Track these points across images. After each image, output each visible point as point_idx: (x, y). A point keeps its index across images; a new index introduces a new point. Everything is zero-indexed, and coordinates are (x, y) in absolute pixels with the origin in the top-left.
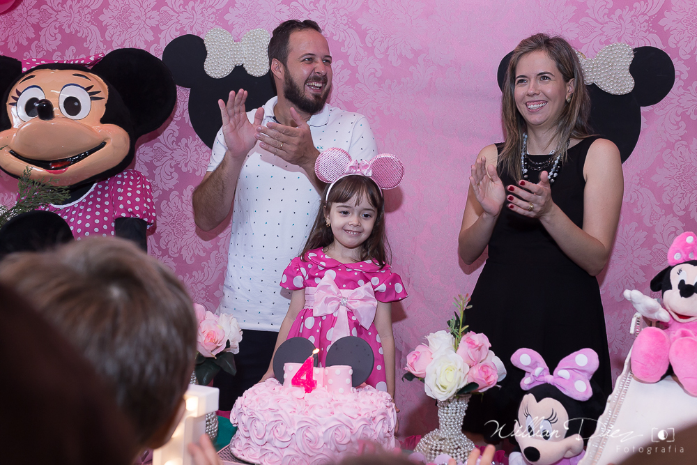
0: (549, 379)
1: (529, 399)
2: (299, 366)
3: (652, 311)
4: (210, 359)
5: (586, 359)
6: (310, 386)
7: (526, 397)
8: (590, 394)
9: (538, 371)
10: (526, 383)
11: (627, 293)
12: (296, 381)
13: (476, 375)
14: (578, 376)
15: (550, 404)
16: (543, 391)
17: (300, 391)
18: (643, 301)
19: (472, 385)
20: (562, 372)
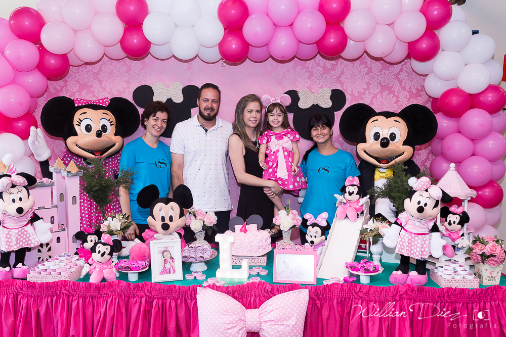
0: (315, 221)
1: (310, 228)
2: (242, 226)
3: (342, 200)
4: (210, 227)
5: (325, 215)
6: (246, 231)
7: (309, 227)
8: (326, 224)
9: (312, 220)
10: (308, 223)
11: (335, 195)
12: (241, 230)
13: (295, 222)
14: (323, 220)
15: (316, 228)
16: (314, 225)
17: (243, 233)
18: (339, 197)
19: (295, 225)
20: (319, 219)
